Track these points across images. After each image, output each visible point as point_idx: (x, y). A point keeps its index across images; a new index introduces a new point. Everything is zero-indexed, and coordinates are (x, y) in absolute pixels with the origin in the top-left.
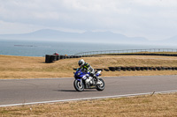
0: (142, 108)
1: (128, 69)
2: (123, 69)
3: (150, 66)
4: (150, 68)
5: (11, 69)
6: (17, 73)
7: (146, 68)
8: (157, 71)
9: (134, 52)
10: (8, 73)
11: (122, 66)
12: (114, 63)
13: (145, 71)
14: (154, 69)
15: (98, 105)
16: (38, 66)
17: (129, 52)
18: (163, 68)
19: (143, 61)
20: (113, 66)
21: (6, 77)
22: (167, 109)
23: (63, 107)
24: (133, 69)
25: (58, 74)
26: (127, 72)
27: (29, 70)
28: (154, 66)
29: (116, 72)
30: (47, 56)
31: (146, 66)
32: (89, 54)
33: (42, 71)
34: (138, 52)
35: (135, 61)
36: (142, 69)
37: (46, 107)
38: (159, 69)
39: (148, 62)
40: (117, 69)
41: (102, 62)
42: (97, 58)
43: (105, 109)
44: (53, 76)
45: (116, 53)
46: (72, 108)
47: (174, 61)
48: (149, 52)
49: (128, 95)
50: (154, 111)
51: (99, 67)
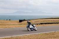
0: (52, 36)
1: (47, 23)
2: (45, 23)
3: (54, 22)
4: (54, 23)
5: (8, 25)
6: (10, 26)
7: (53, 23)
8: (57, 24)
10: (7, 26)
11: (45, 22)
12: (42, 22)
13: (52, 24)
14: (56, 23)
15: (37, 36)
16: (17, 23)
19: (52, 21)
20: (42, 23)
21: (6, 27)
23: (25, 37)
24: (48, 23)
25: (24, 26)
26: (46, 24)
27: (14, 25)
28: (56, 22)
29: (43, 25)
30: (20, 20)
31: (53, 22)
32: (34, 19)
33: (18, 25)
34: (50, 18)
36: (51, 23)
37: (19, 37)
38: (57, 23)
39: (54, 21)
40: (43, 24)
41: (38, 22)
42: (36, 20)
43: (39, 37)
44: (22, 27)
45: (43, 18)
46: (28, 37)
48: (54, 18)
49: (47, 32)
50: (56, 37)
51: (37, 23)
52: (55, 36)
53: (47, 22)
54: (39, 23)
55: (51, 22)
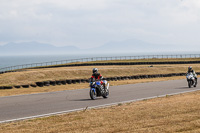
0: (74, 126)
1: (57, 83)
2: (52, 83)
3: (82, 78)
4: (82, 81)
7: (78, 81)
9: (64, 63)
11: (51, 80)
12: (42, 77)
13: (77, 85)
19: (74, 73)
22: (101, 125)
26: (57, 86)
28: (87, 78)
29: (45, 88)
31: (78, 78)
35: (66, 73)
36: (73, 82)
39: (80, 73)
40: (45, 84)
41: (28, 77)
42: (21, 73)
43: (32, 130)
47: (109, 71)
48: (80, 62)
50: (87, 128)
51: (25, 83)
52: (86, 123)
53: (58, 79)
54: (30, 82)
55: (73, 78)
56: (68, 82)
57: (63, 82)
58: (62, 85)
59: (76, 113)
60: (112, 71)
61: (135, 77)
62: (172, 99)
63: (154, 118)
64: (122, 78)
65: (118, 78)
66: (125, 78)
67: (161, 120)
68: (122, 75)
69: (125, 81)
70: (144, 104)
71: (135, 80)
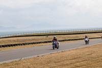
1: (6, 46)
2: (3, 46)
3: (19, 43)
4: (19, 45)
7: (17, 45)
8: (23, 46)
9: (9, 36)
11: (3, 44)
13: (16, 47)
14: (21, 45)
17: (7, 36)
18: (26, 44)
19: (14, 41)
26: (6, 48)
28: (21, 43)
31: (16, 43)
34: (12, 35)
35: (10, 41)
36: (14, 45)
38: (24, 44)
39: (18, 41)
47: (32, 39)
48: (18, 35)
52: (21, 66)
53: (6, 44)
56: (12, 45)
57: (9, 46)
58: (8, 47)
59: (16, 61)
60: (34, 39)
61: (46, 42)
62: (64, 53)
63: (55, 62)
64: (39, 43)
65: (37, 43)
66: (41, 42)
67: (59, 64)
68: (39, 41)
69: (41, 44)
70: (50, 56)
71: (46, 44)
